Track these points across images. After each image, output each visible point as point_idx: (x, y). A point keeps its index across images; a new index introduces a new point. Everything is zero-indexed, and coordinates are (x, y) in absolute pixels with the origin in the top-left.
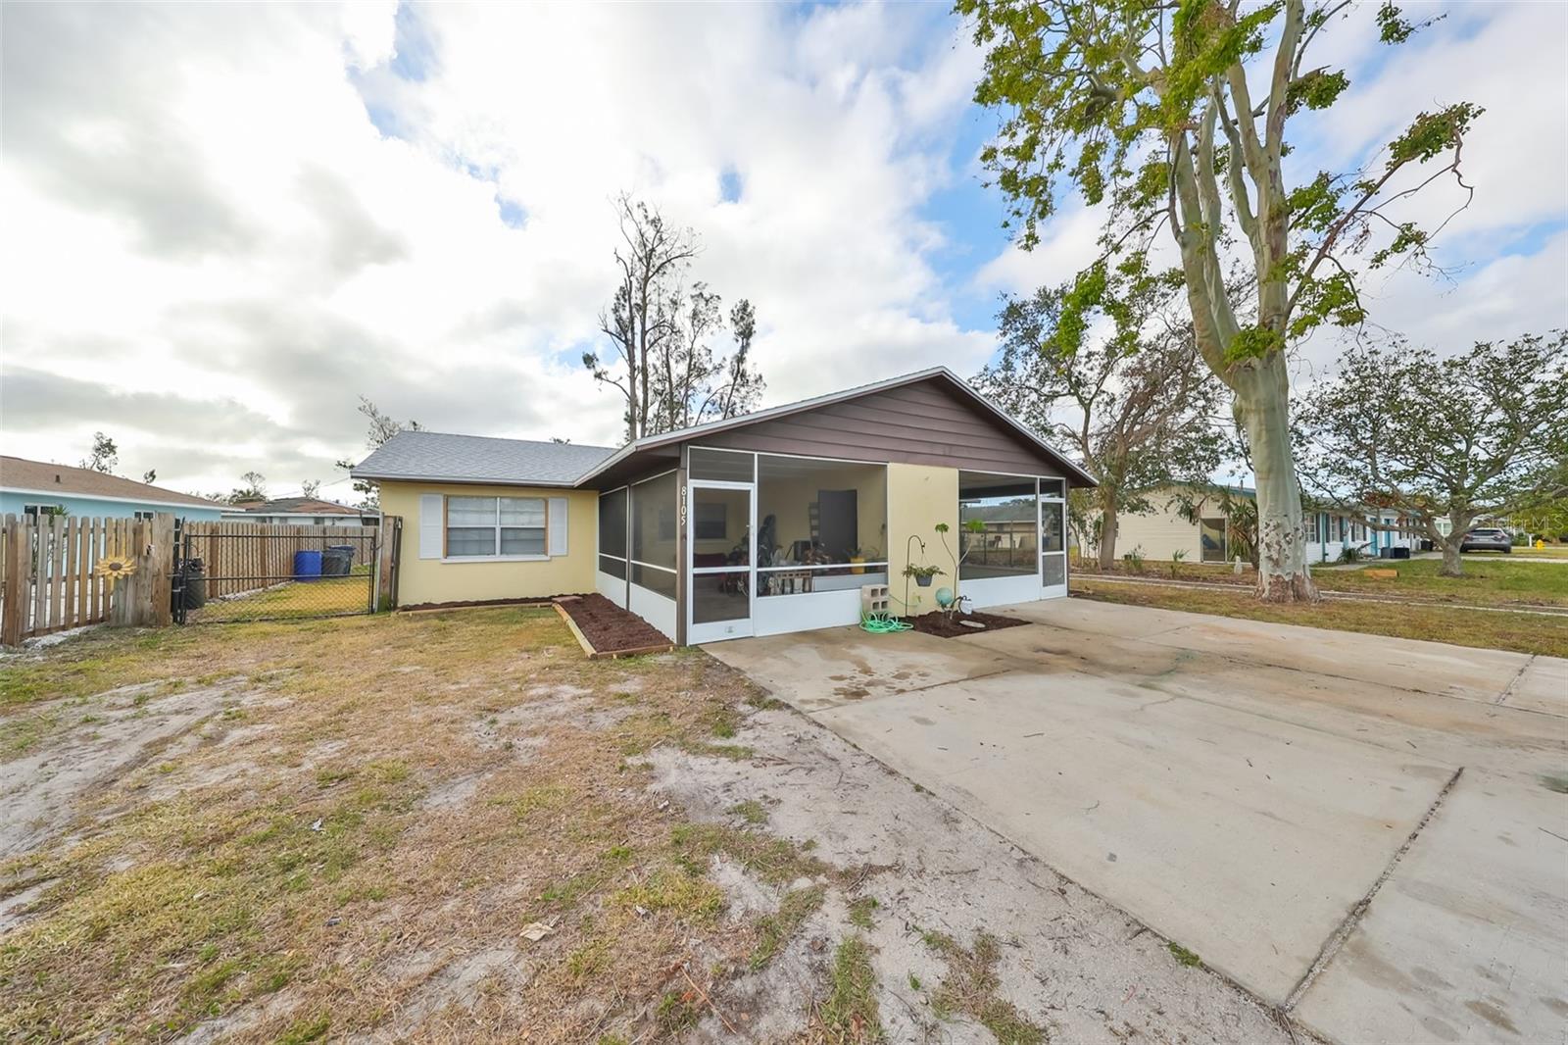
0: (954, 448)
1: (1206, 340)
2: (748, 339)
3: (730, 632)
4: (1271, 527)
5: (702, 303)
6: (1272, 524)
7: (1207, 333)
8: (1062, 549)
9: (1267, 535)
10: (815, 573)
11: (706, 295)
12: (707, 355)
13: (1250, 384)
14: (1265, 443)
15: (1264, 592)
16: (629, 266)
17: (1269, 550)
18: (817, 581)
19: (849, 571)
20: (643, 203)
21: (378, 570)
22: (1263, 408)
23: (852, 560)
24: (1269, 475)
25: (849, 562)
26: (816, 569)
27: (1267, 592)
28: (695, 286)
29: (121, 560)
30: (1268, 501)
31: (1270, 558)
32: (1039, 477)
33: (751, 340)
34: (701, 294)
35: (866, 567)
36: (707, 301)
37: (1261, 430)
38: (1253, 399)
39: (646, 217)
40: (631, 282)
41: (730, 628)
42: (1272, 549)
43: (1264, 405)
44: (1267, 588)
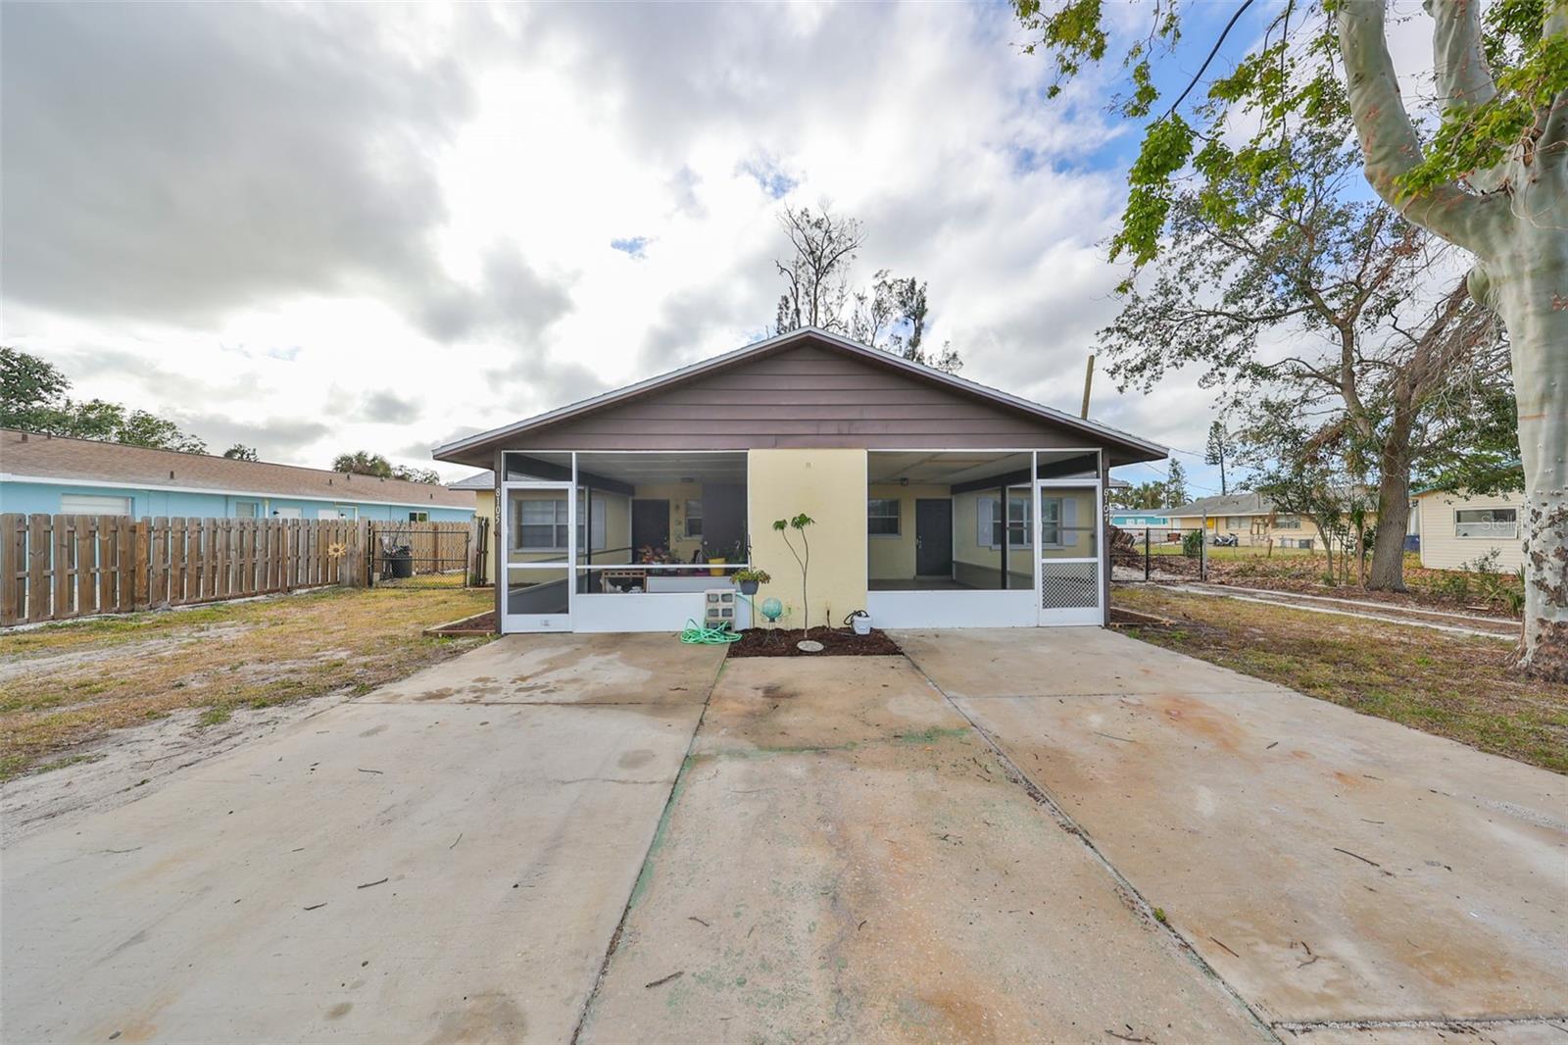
0: (857, 424)
1: (1381, 166)
2: (920, 318)
3: (546, 625)
4: (1544, 520)
5: (886, 290)
6: (1545, 511)
7: (1384, 151)
8: (1094, 554)
9: (1535, 536)
10: (650, 572)
11: (890, 282)
12: (895, 344)
13: (1494, 222)
14: (1534, 341)
15: (1524, 654)
16: (794, 276)
17: (1539, 569)
18: (651, 581)
19: (707, 572)
20: (806, 209)
21: (469, 557)
22: (1527, 268)
23: (710, 561)
24: (1541, 408)
25: (708, 563)
26: (652, 569)
27: (1529, 657)
28: (877, 276)
29: (339, 546)
30: (1540, 464)
31: (1540, 584)
32: (1035, 451)
33: (925, 319)
34: (884, 282)
35: (726, 569)
36: (890, 288)
37: (1523, 317)
38: (1504, 253)
39: (808, 222)
40: (797, 289)
41: (546, 621)
42: (1546, 566)
43: (1532, 260)
44: (1532, 647)
